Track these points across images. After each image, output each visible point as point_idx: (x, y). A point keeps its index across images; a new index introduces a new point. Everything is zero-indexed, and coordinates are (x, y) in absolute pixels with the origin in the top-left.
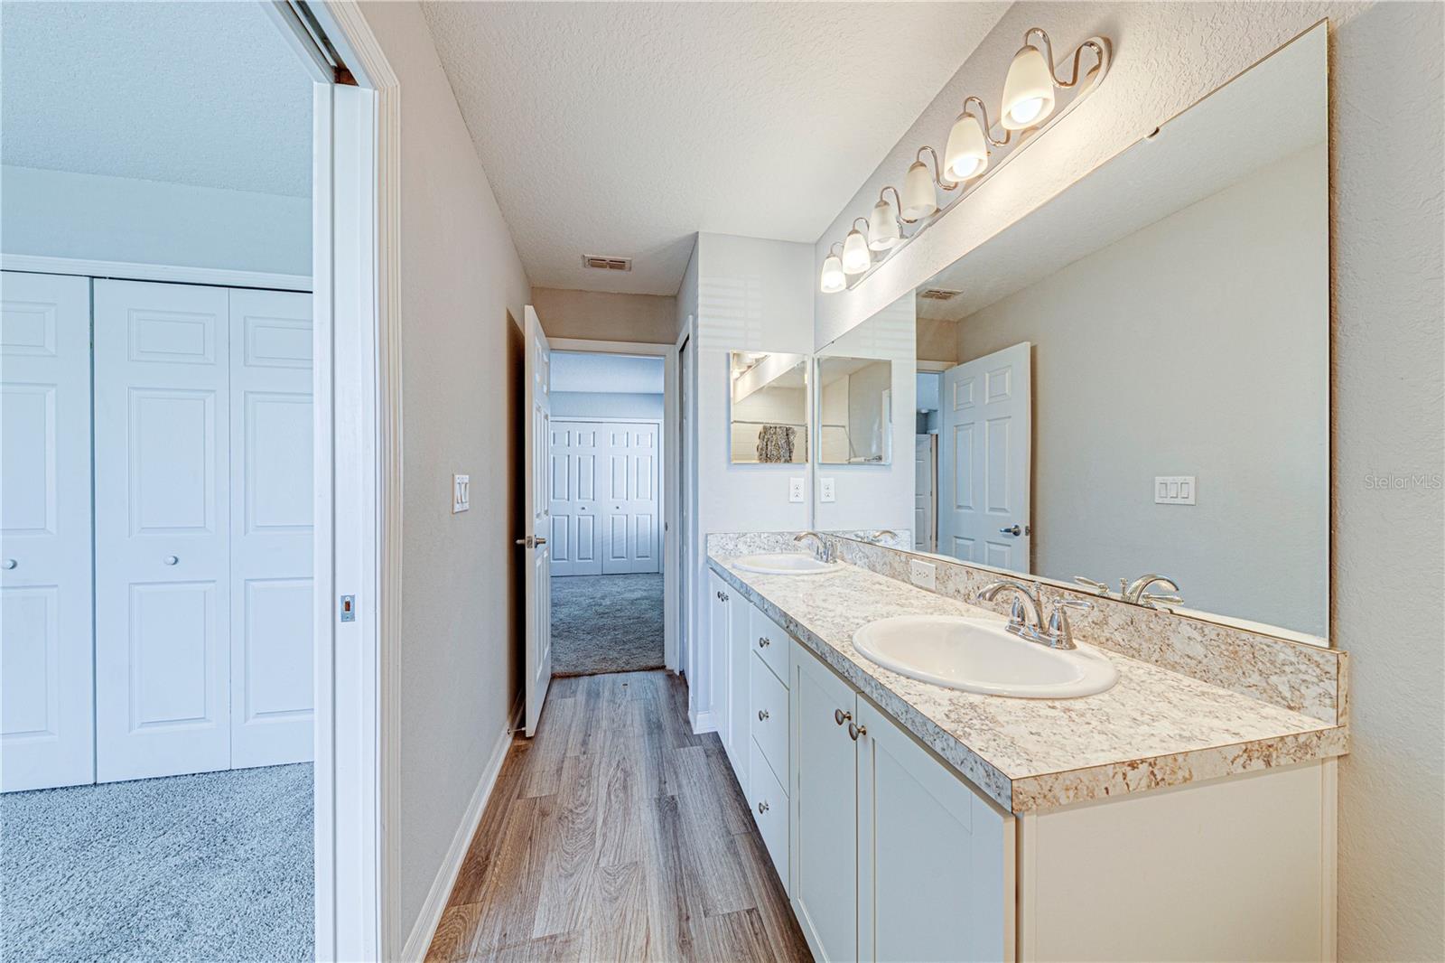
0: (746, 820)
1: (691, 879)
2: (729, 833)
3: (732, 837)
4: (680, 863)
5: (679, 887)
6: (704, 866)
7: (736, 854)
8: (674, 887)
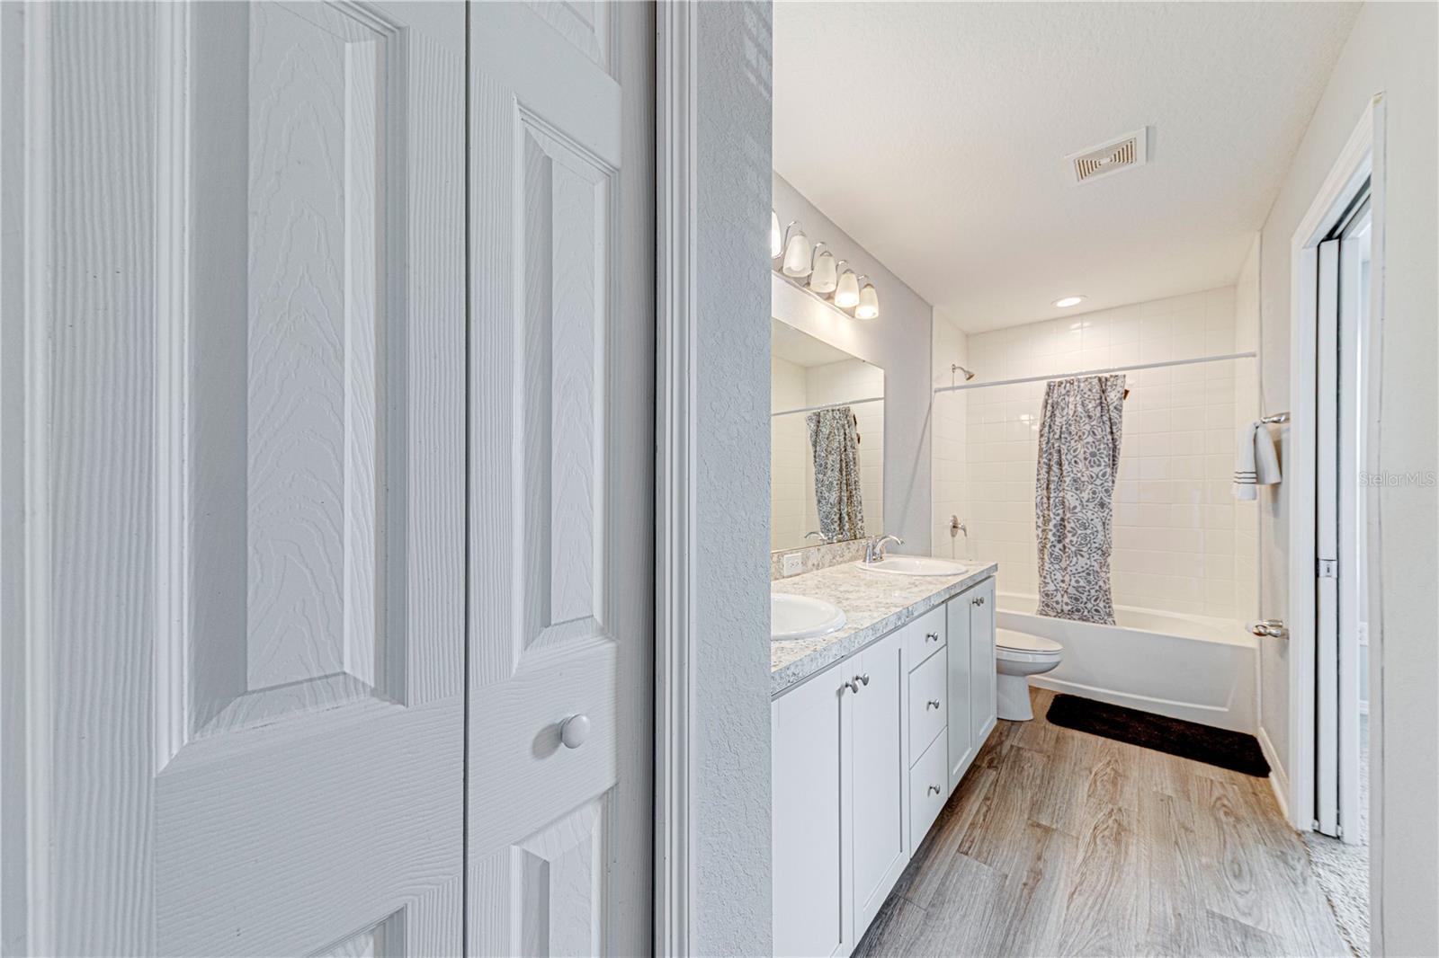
0: (896, 913)
1: (1005, 908)
2: (928, 916)
3: (930, 909)
4: (1009, 930)
5: (1022, 911)
6: (983, 908)
7: (939, 892)
8: (1027, 915)
